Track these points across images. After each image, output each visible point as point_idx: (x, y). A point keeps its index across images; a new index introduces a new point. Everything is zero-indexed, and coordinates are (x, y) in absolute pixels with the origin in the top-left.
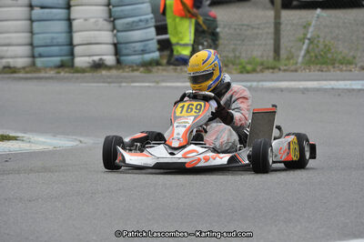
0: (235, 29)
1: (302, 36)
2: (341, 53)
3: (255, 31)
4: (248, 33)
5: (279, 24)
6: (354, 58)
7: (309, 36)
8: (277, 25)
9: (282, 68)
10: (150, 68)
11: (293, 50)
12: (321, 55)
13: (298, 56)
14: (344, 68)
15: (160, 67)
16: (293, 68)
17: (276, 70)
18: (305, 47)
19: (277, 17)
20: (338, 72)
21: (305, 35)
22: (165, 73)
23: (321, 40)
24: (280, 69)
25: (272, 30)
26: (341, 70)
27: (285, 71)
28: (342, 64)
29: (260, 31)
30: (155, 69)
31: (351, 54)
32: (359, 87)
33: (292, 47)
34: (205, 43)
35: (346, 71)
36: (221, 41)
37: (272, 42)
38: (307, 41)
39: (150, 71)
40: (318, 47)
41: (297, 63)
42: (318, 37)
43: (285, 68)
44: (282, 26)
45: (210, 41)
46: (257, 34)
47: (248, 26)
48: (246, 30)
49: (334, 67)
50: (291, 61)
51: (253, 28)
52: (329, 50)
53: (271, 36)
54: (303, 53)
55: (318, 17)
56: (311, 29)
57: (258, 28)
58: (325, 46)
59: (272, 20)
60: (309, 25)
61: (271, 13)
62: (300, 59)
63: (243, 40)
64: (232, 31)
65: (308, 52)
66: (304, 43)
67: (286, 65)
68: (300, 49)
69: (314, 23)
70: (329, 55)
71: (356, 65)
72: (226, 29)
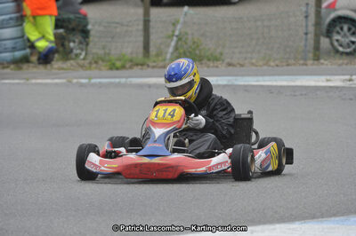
0: (105, 27)
1: (170, 33)
2: (209, 49)
3: (125, 28)
4: (118, 30)
5: (149, 21)
6: (221, 54)
7: (177, 33)
8: (147, 22)
9: (151, 64)
10: (20, 65)
11: (162, 47)
12: (190, 52)
13: (166, 53)
14: (211, 65)
15: (31, 65)
16: (161, 64)
17: (145, 67)
18: (173, 44)
19: (147, 14)
20: (206, 69)
21: (173, 31)
22: (35, 70)
23: (190, 37)
24: (148, 66)
25: (141, 27)
26: (208, 67)
27: (153, 67)
28: (209, 60)
29: (130, 29)
30: (25, 66)
31: (219, 51)
32: (225, 83)
33: (161, 44)
34: (77, 40)
35: (213, 67)
36: (91, 38)
37: (141, 39)
38: (175, 38)
39: (20, 68)
40: (186, 43)
41: (165, 60)
42: (186, 34)
43: (154, 64)
44: (151, 24)
45: (80, 38)
46: (127, 31)
47: (117, 23)
48: (116, 27)
49: (201, 64)
50: (160, 58)
51: (122, 25)
52: (198, 46)
53: (141, 33)
54: (171, 50)
55: (186, 15)
56: (179, 27)
57: (127, 26)
58: (194, 43)
59: (142, 18)
60: (177, 22)
61: (140, 11)
62: (168, 56)
63: (113, 38)
64: (101, 28)
65: (176, 48)
66: (172, 40)
67: (154, 62)
68: (168, 46)
69: (181, 20)
70: (197, 52)
71: (223, 61)
72: (96, 27)
